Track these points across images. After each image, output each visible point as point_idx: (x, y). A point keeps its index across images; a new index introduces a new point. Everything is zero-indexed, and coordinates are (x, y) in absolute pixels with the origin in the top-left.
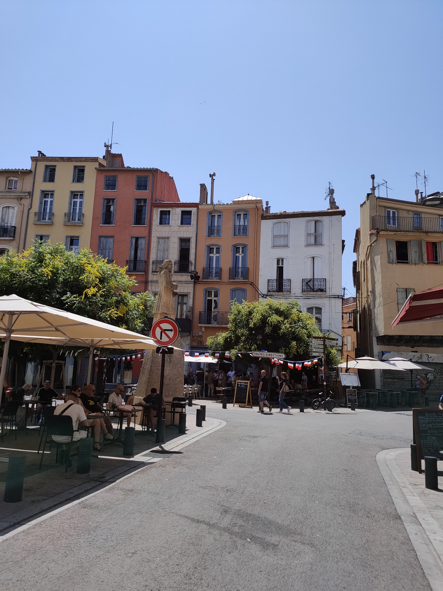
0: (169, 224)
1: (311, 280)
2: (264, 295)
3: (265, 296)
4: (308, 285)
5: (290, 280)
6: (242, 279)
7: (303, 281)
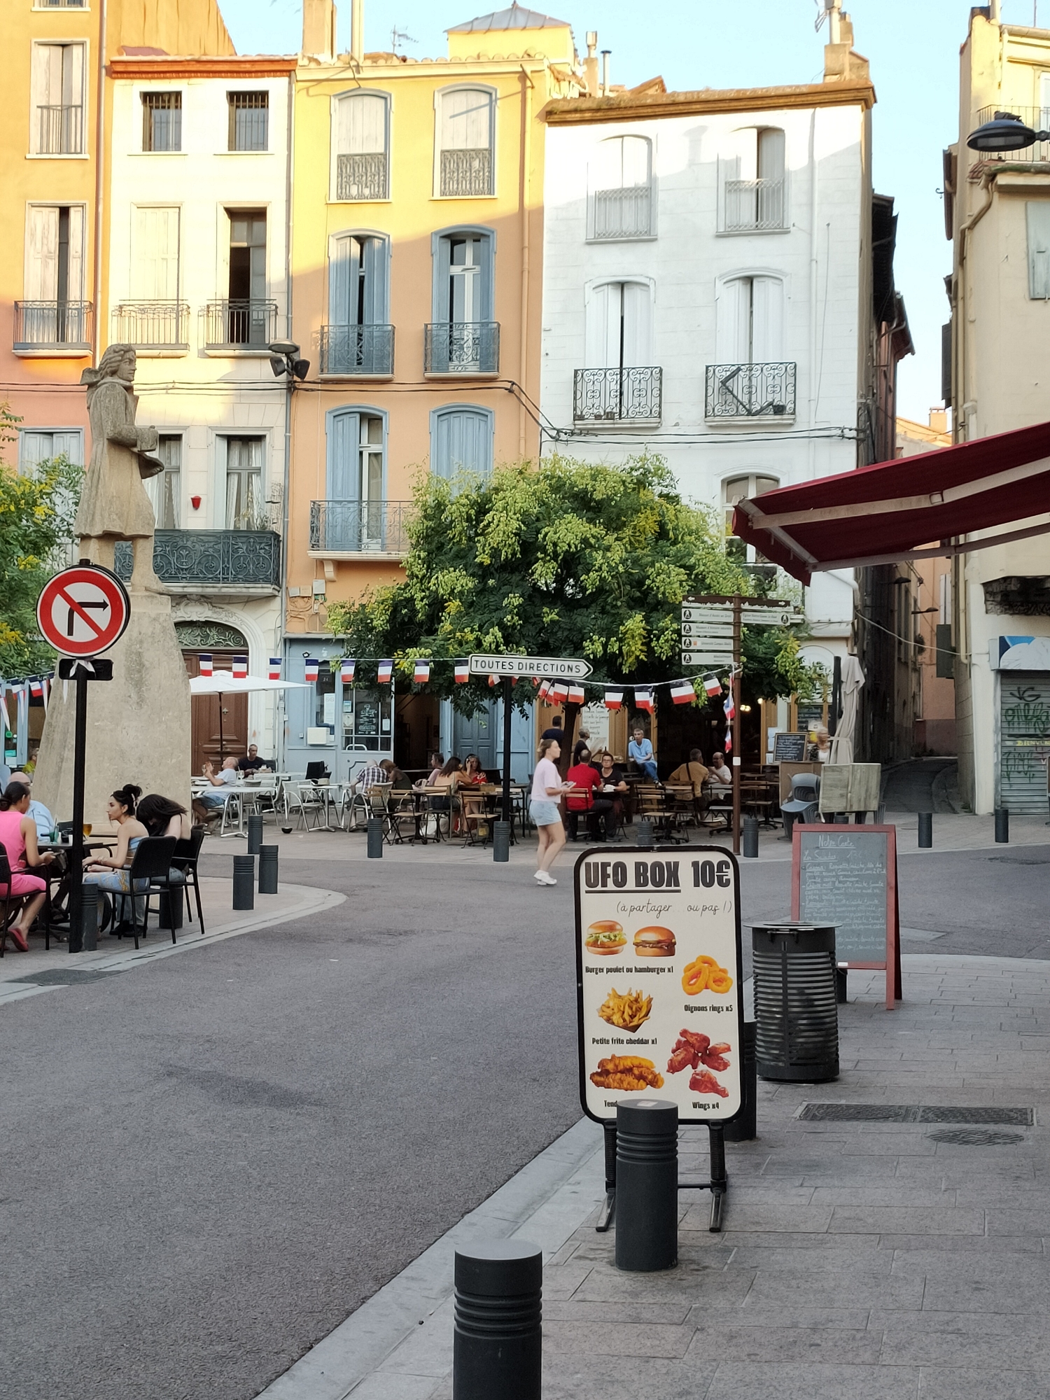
0: (178, 147)
1: (739, 369)
2: (559, 431)
3: (563, 437)
4: (727, 388)
5: (661, 371)
6: (475, 368)
7: (710, 374)
